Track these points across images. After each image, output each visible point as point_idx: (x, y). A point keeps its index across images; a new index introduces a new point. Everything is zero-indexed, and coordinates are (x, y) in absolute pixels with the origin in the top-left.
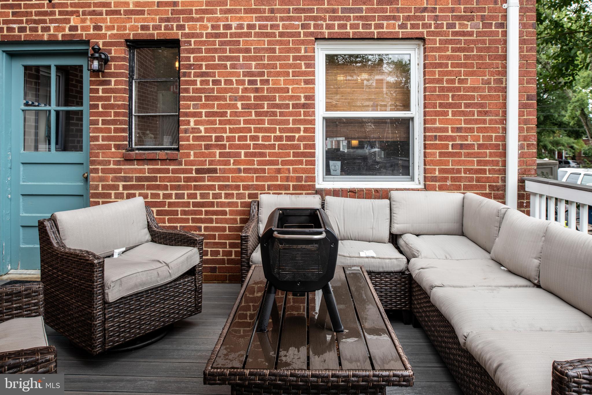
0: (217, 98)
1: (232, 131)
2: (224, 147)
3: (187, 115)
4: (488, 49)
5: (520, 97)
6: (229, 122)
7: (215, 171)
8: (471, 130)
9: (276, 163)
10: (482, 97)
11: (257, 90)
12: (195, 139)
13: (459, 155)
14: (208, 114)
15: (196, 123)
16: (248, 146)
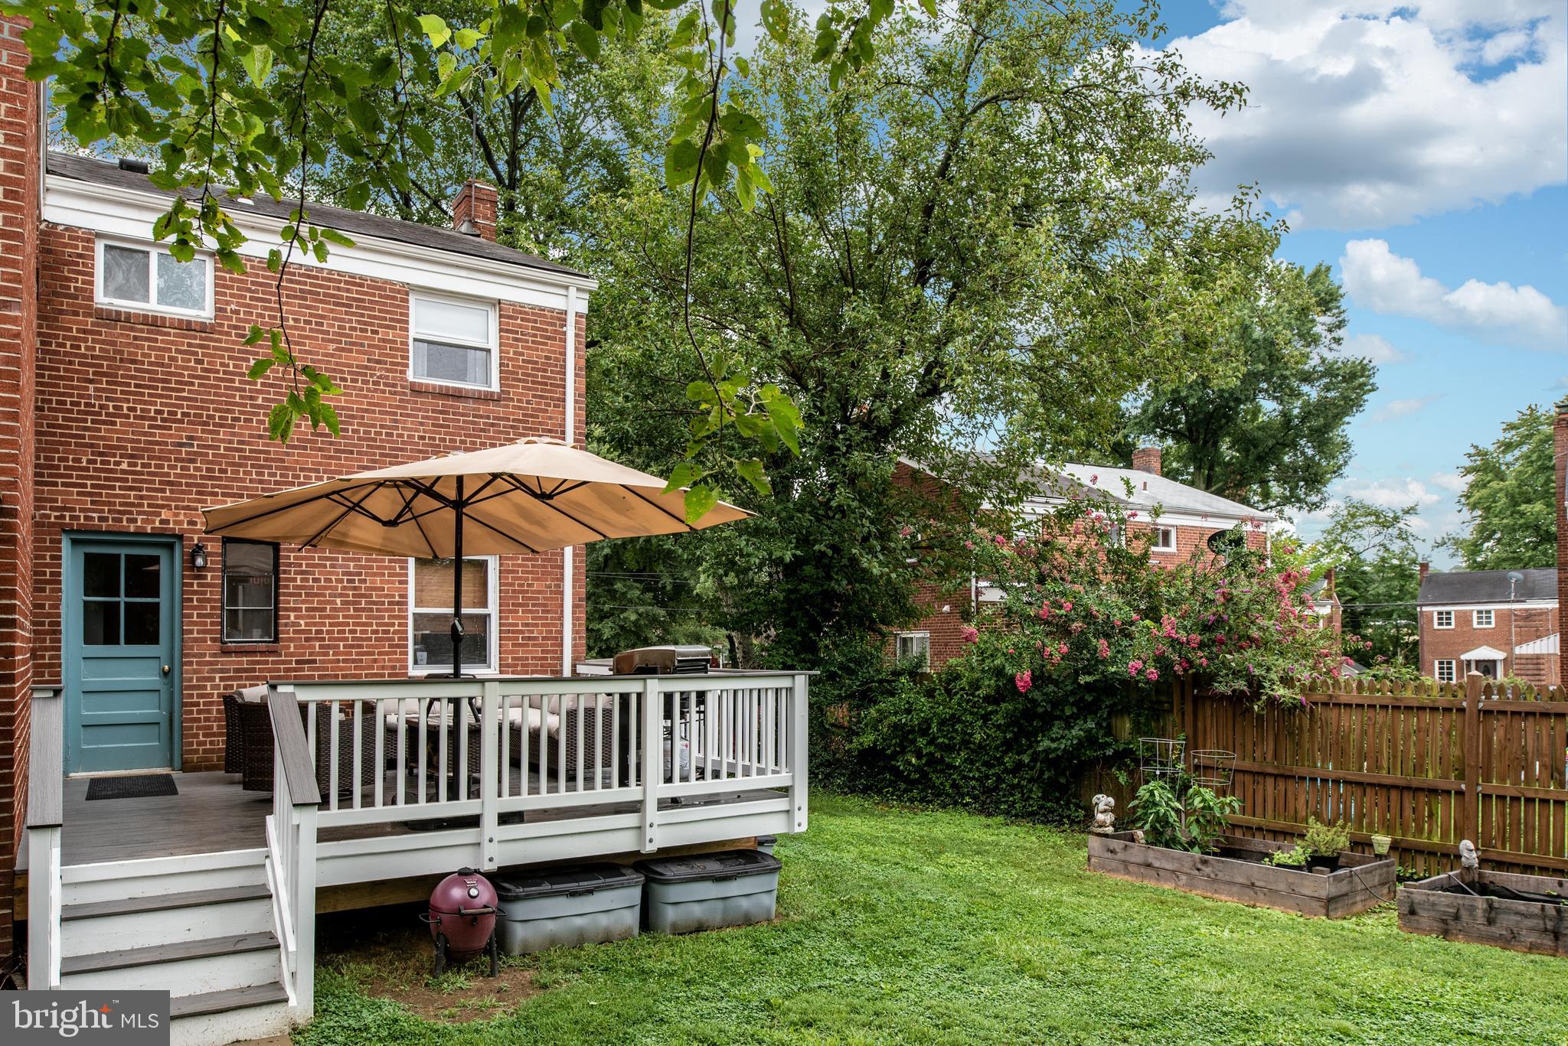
0: (316, 595)
1: (331, 625)
2: (323, 639)
3: (287, 609)
4: (549, 560)
5: (574, 599)
6: (328, 616)
7: (314, 661)
8: (536, 625)
9: (373, 654)
10: (545, 599)
11: (355, 588)
12: (295, 632)
13: (527, 645)
14: (308, 609)
15: (296, 617)
16: (347, 639)
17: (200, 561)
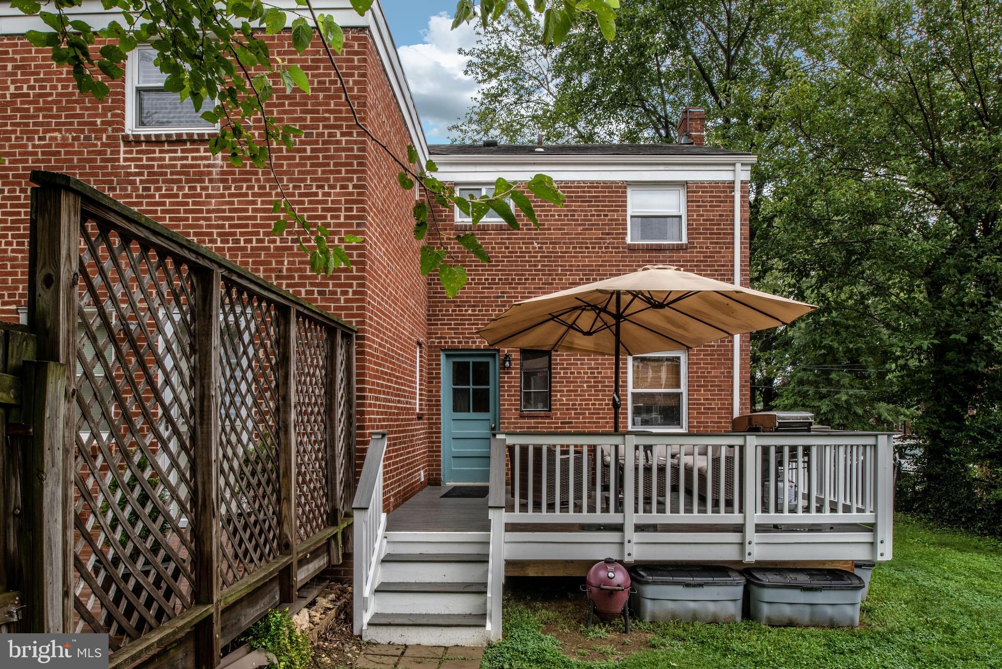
0: (572, 382)
1: (581, 400)
2: (576, 409)
3: (555, 391)
4: (723, 355)
5: (741, 381)
6: (580, 395)
7: (571, 423)
8: (714, 400)
9: (606, 418)
10: (720, 381)
11: (595, 377)
12: (560, 405)
13: (707, 413)
14: (567, 391)
15: (561, 396)
16: (590, 409)
17: (507, 364)
